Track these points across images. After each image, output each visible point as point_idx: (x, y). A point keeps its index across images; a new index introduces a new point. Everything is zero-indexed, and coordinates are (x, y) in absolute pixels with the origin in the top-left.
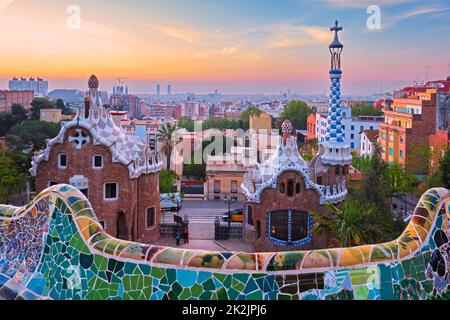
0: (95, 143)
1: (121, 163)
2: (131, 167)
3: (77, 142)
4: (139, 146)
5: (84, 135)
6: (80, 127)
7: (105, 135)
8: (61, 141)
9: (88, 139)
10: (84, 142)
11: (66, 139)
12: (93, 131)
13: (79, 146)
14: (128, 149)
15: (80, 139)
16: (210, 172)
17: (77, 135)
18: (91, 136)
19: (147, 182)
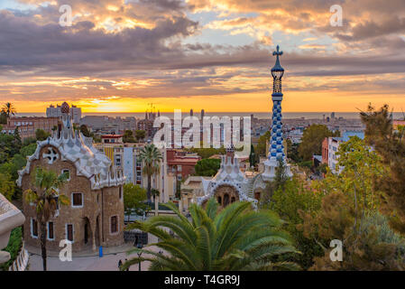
0: (63, 159)
1: (84, 176)
2: (93, 180)
3: (50, 158)
4: (105, 163)
5: (55, 153)
6: (51, 146)
7: (73, 152)
8: (37, 158)
9: (57, 156)
10: (55, 158)
11: (41, 156)
12: (61, 149)
13: (51, 162)
14: (93, 165)
15: (52, 155)
16: (185, 190)
17: (49, 153)
18: (60, 154)
19: (110, 194)
